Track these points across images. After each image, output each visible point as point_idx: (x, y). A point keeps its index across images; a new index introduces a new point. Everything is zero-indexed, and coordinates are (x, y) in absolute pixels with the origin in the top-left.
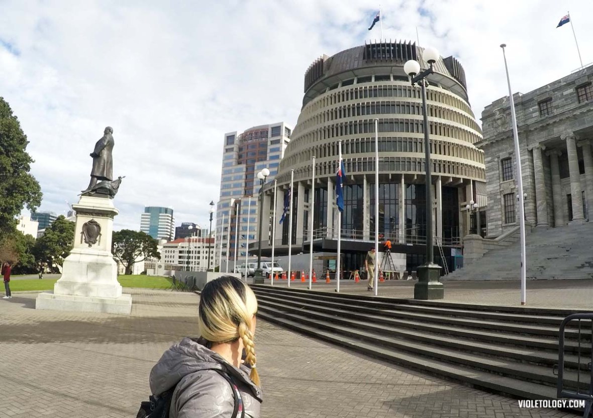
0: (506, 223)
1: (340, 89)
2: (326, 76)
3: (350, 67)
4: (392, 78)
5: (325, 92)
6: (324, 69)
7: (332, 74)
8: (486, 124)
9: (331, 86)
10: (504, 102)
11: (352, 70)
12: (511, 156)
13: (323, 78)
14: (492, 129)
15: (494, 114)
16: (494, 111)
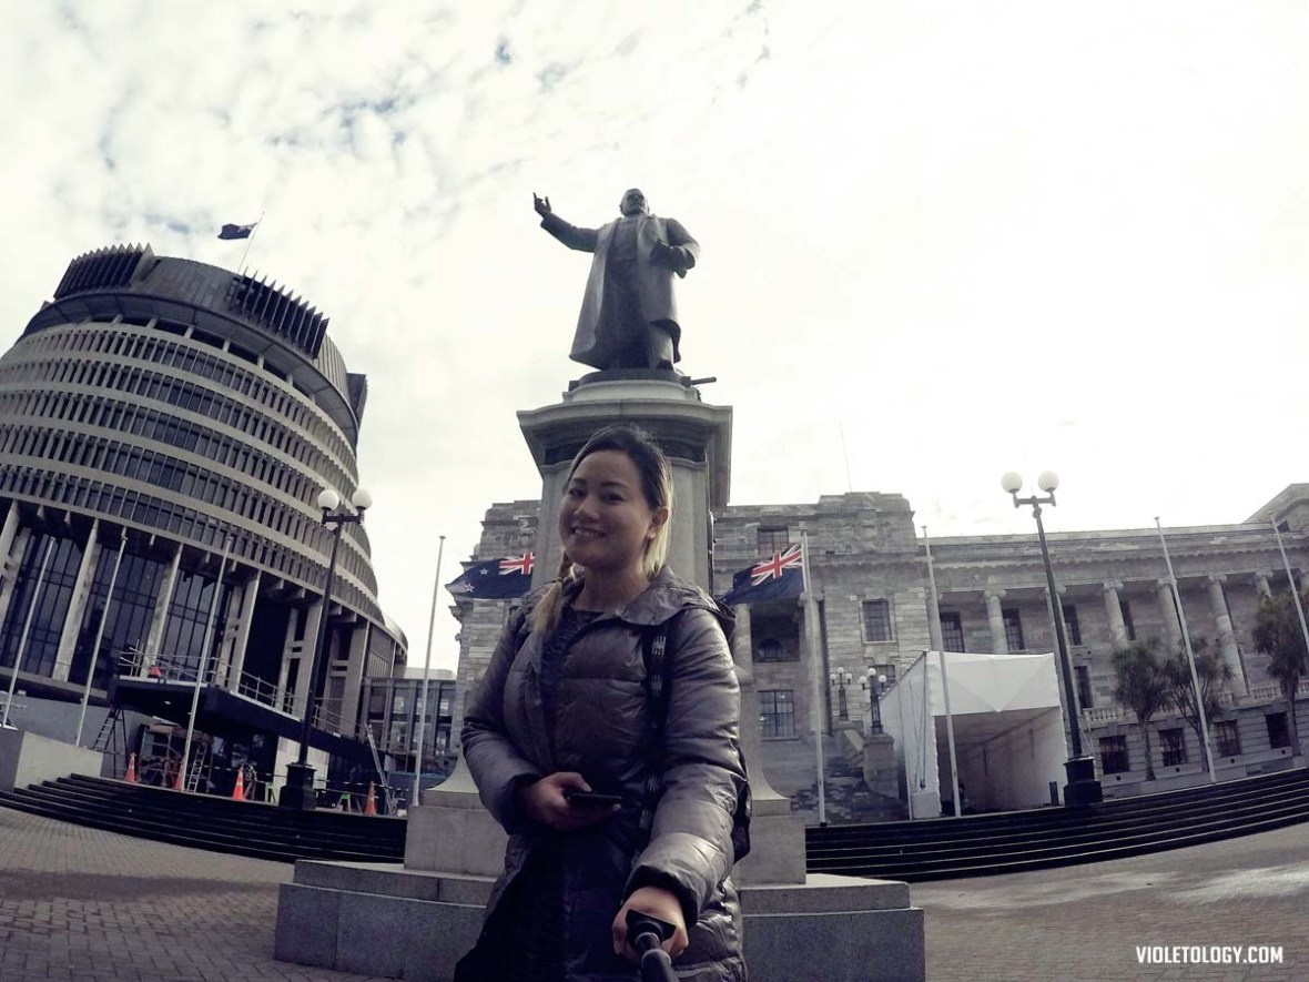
1: (149, 331)
2: (132, 290)
3: (193, 299)
4: (261, 362)
5: (109, 320)
6: (136, 273)
7: (149, 292)
8: (493, 534)
9: (128, 315)
11: (196, 308)
13: (122, 290)
14: (504, 547)
15: (516, 523)
16: (516, 518)
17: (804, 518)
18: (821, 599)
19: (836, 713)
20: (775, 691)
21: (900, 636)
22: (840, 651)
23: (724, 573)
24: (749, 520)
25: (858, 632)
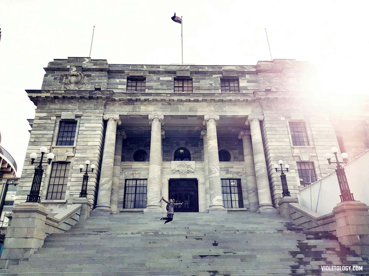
0: (46, 199)
8: (52, 76)
10: (84, 62)
12: (78, 120)
15: (68, 70)
16: (68, 67)
17: (249, 73)
18: (262, 119)
19: (278, 191)
20: (230, 179)
21: (316, 144)
22: (277, 151)
23: (201, 101)
24: (215, 73)
25: (288, 140)
